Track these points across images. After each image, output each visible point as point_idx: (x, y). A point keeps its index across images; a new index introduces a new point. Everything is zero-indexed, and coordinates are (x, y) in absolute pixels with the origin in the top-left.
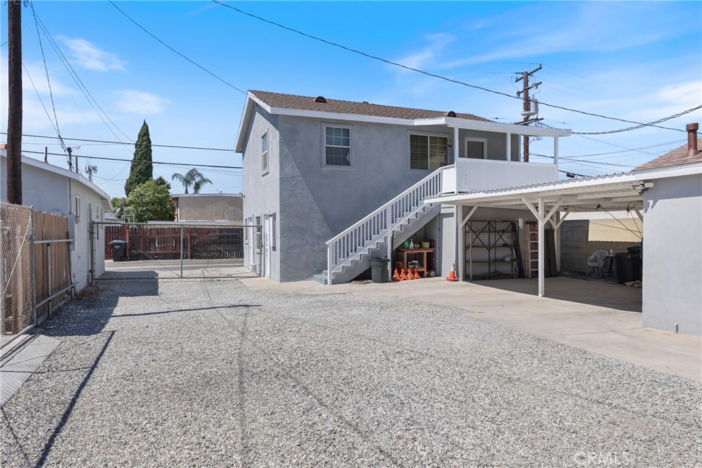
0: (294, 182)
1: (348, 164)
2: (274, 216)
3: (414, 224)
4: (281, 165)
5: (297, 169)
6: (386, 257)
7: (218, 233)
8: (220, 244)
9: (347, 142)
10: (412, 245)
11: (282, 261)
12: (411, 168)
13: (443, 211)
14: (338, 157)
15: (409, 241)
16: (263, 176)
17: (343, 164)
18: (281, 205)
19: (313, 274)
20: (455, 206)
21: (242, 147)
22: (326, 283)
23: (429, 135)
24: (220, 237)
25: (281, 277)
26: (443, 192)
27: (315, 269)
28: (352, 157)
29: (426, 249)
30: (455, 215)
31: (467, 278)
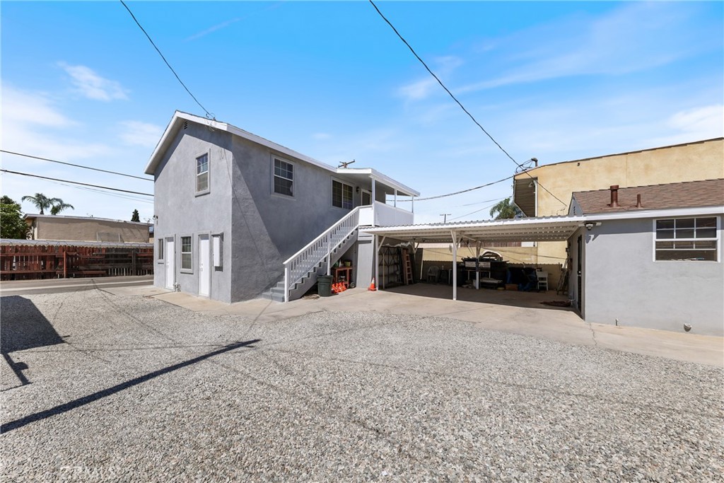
0: (246, 204)
1: (291, 194)
2: (222, 236)
3: (343, 248)
4: (234, 186)
5: (249, 192)
6: (326, 274)
7: (104, 252)
8: (108, 262)
9: (290, 176)
10: (340, 264)
11: (234, 281)
12: (333, 205)
13: (359, 239)
14: (284, 187)
15: (339, 261)
16: (196, 197)
17: (288, 194)
18: (233, 225)
19: (262, 292)
20: (373, 235)
21: (156, 169)
22: (283, 301)
23: (343, 183)
24: (107, 256)
25: (232, 298)
26: (360, 224)
27: (264, 287)
28: (294, 189)
29: (349, 267)
30: (373, 242)
31: (381, 288)
